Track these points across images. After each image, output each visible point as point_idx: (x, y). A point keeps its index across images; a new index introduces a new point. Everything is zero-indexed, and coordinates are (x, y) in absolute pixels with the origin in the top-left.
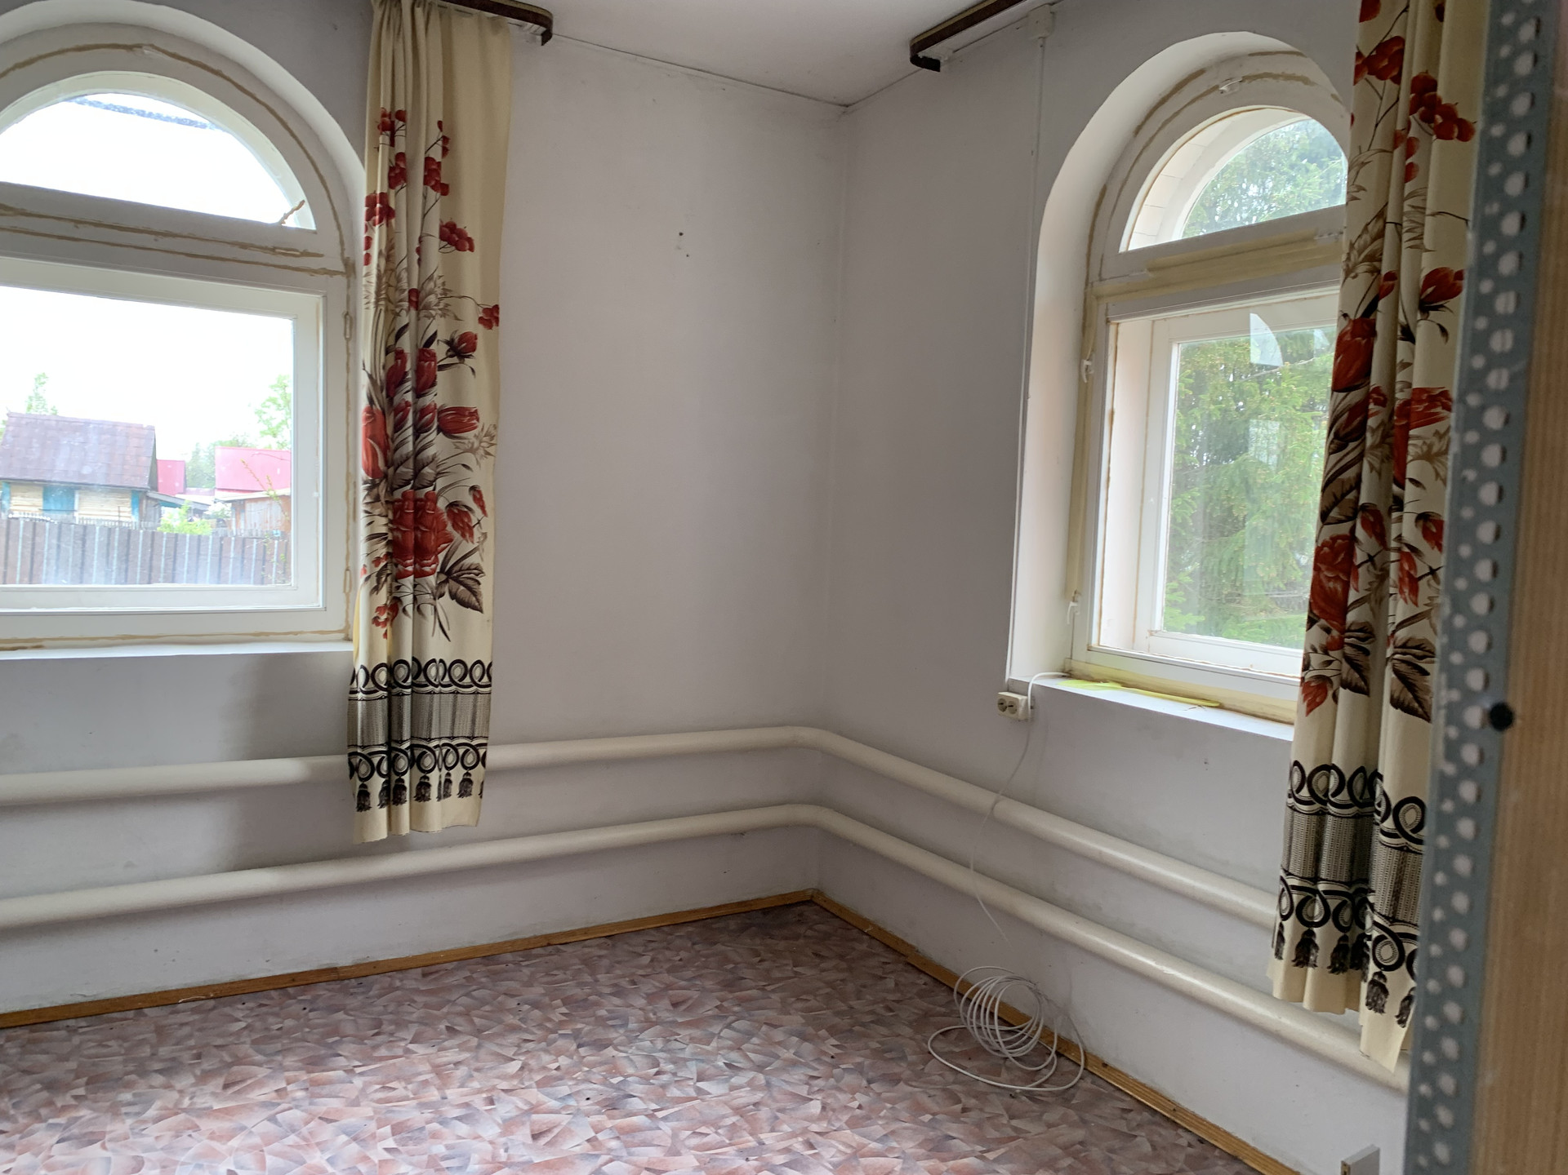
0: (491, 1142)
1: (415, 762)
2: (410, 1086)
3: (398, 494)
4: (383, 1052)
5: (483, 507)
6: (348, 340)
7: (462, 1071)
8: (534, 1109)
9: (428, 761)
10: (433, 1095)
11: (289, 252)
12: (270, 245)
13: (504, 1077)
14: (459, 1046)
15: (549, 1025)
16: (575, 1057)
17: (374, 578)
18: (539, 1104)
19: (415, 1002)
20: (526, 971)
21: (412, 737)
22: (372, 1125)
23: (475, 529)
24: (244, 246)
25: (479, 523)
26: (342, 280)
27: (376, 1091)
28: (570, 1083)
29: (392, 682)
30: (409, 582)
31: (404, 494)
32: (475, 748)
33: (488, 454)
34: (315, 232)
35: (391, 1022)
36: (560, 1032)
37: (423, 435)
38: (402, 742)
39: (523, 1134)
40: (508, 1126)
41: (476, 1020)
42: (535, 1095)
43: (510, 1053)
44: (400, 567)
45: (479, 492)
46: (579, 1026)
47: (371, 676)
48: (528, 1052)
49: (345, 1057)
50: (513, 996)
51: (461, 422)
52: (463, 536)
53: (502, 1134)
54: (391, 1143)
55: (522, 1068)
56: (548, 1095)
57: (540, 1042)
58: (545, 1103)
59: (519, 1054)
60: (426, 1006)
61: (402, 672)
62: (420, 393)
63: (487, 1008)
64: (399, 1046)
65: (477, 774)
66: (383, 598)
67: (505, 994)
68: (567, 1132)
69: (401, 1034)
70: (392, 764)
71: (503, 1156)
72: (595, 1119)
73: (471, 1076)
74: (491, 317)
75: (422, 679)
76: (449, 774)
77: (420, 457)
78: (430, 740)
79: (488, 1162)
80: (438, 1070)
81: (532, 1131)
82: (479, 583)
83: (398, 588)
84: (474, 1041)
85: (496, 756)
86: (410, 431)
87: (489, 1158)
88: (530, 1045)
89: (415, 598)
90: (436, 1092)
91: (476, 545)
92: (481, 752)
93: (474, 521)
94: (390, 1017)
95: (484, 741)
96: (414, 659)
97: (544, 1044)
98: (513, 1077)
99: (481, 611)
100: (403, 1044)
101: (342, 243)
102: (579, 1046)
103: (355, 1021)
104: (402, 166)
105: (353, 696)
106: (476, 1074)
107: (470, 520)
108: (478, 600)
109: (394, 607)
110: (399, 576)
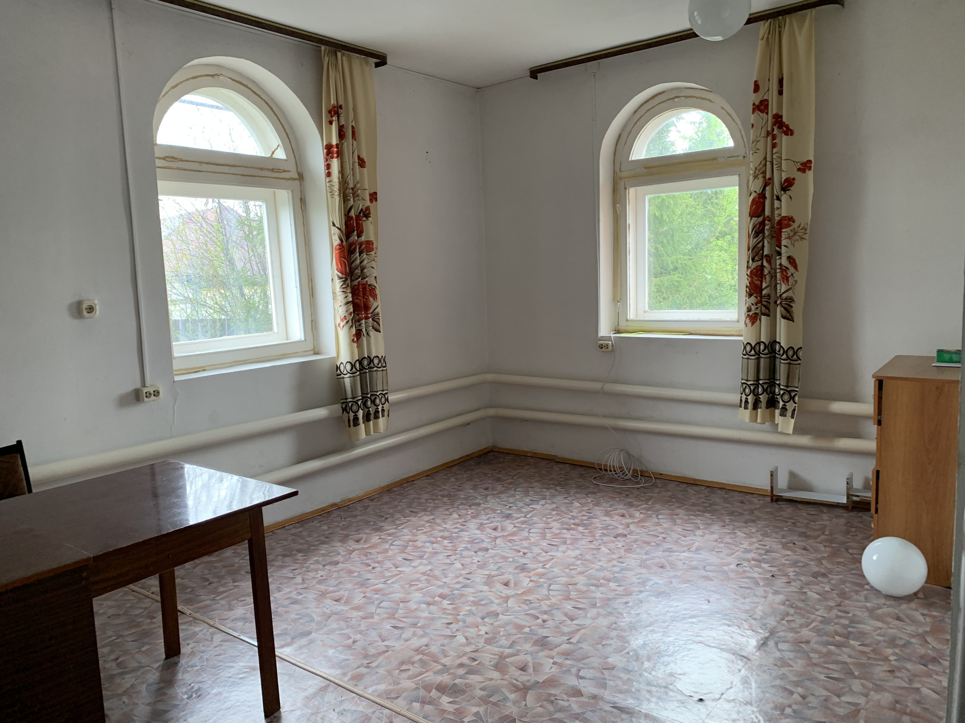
1: (373, 402)
3: (356, 283)
9: (378, 401)
11: (279, 171)
12: (271, 168)
17: (350, 321)
21: (362, 394)
23: (378, 296)
24: (262, 169)
26: (297, 182)
29: (362, 367)
30: (363, 321)
31: (359, 282)
32: (384, 395)
34: (286, 160)
38: (368, 394)
44: (360, 315)
47: (353, 366)
51: (369, 247)
52: (374, 299)
61: (365, 362)
62: (359, 236)
65: (386, 406)
66: (354, 331)
70: (365, 404)
74: (374, 197)
75: (372, 365)
76: (383, 407)
77: (352, 266)
78: (377, 392)
82: (380, 320)
83: (360, 325)
85: (392, 397)
86: (358, 254)
89: (366, 330)
91: (378, 303)
92: (386, 396)
93: (378, 292)
95: (386, 392)
96: (368, 356)
99: (381, 333)
101: (297, 165)
104: (344, 130)
105: (339, 377)
107: (376, 292)
108: (380, 328)
109: (358, 334)
110: (359, 320)
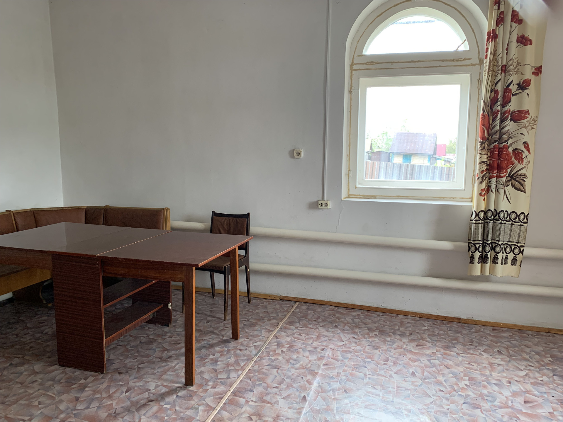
0: (506, 397)
1: (493, 249)
2: (478, 366)
3: (492, 146)
4: (471, 351)
5: (529, 151)
6: (479, 89)
7: (500, 368)
8: (528, 392)
9: (498, 249)
10: (488, 373)
11: (459, 60)
12: (452, 59)
13: (517, 376)
14: (501, 359)
15: (542, 363)
16: (551, 379)
17: (481, 178)
18: (530, 391)
19: (487, 338)
20: (537, 340)
21: (492, 239)
22: (462, 375)
23: (524, 160)
24: (443, 61)
25: (526, 156)
26: (479, 66)
27: (466, 364)
28: (546, 388)
29: (486, 218)
30: (494, 180)
31: (494, 146)
32: (519, 247)
33: (533, 128)
34: (469, 51)
35: (477, 342)
36: (546, 367)
37: (504, 123)
38: (488, 240)
39: (521, 399)
40: (515, 394)
41: (511, 352)
42: (529, 387)
43: (522, 368)
44: (491, 174)
45: (528, 144)
46: (556, 368)
47: (477, 215)
48: (530, 370)
49: (458, 349)
50: (528, 347)
51: (521, 116)
52: (519, 162)
53: (511, 396)
54: (467, 383)
55: (526, 375)
56: (535, 389)
57: (536, 368)
58: (533, 391)
59: (526, 370)
60: (491, 340)
61: (489, 214)
62: (503, 106)
63: (516, 349)
64: (478, 351)
65: (519, 257)
66: (484, 185)
67: (525, 346)
68: (540, 406)
69: (479, 347)
70: (484, 248)
71: (510, 404)
72: (554, 405)
73: (504, 371)
74: (538, 71)
75: (497, 217)
76: (507, 256)
77: (502, 131)
78: (499, 241)
79: (503, 404)
80: (491, 364)
81: (525, 399)
82: (525, 181)
83: (490, 182)
84: (508, 359)
85: (527, 251)
86: (499, 121)
87: (504, 402)
88: (532, 368)
89: (496, 186)
90: (488, 372)
91: (524, 166)
92: (522, 249)
93: (524, 156)
94: (477, 340)
95: (523, 245)
96: (495, 209)
97: (538, 369)
98: (521, 377)
99: (525, 192)
100: (479, 351)
101: (479, 53)
102: (554, 375)
103: (464, 338)
104: (502, 16)
105: (471, 222)
106: (505, 371)
107: (522, 155)
108: (523, 188)
109: (488, 189)
110: (490, 178)
